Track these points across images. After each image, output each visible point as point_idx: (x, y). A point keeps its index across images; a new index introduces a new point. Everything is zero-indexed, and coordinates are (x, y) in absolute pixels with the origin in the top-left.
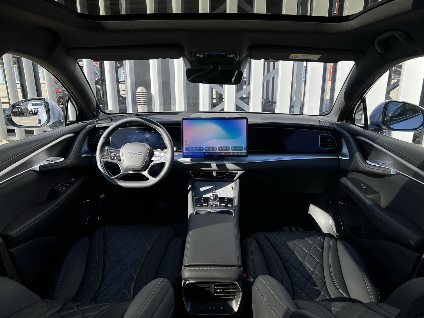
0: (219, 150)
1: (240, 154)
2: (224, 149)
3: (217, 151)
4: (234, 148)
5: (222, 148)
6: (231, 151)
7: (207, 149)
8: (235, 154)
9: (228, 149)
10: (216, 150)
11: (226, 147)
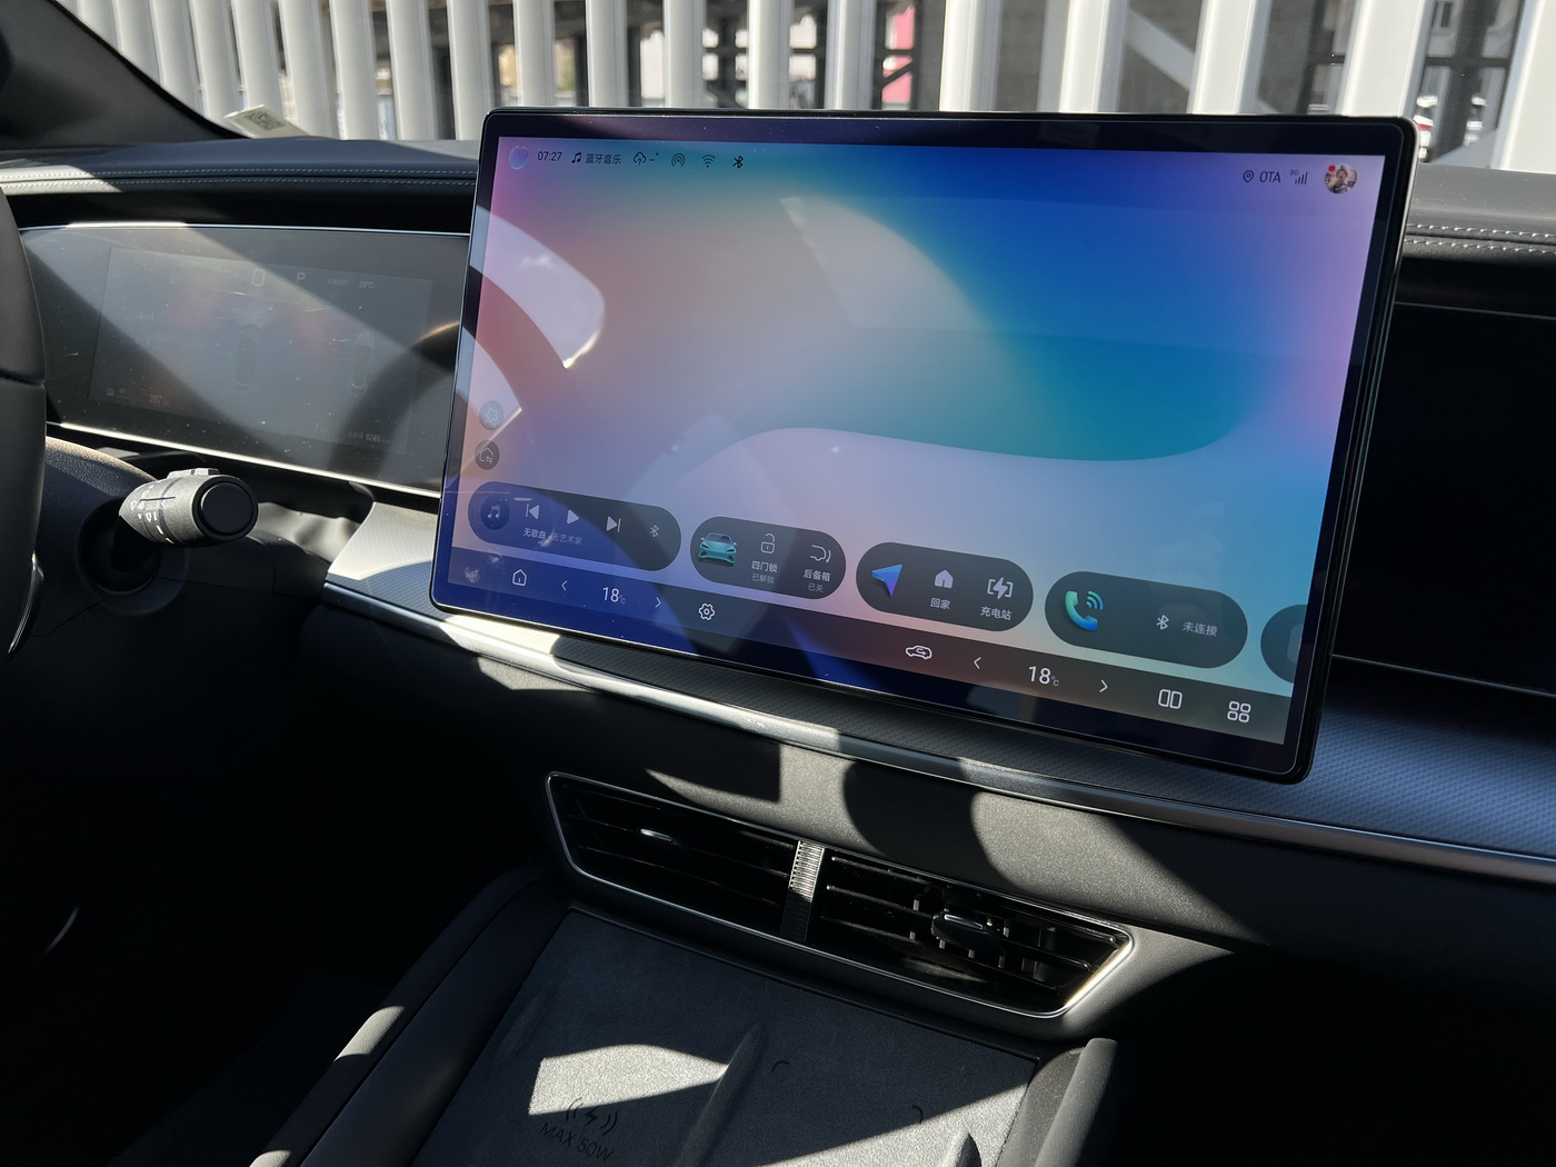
0: (872, 591)
1: (1170, 700)
2: (942, 593)
3: (847, 602)
4: (1094, 597)
5: (921, 562)
6: (1034, 634)
7: (718, 547)
8: (1101, 697)
9: (1002, 604)
10: (830, 588)
11: (974, 571)
